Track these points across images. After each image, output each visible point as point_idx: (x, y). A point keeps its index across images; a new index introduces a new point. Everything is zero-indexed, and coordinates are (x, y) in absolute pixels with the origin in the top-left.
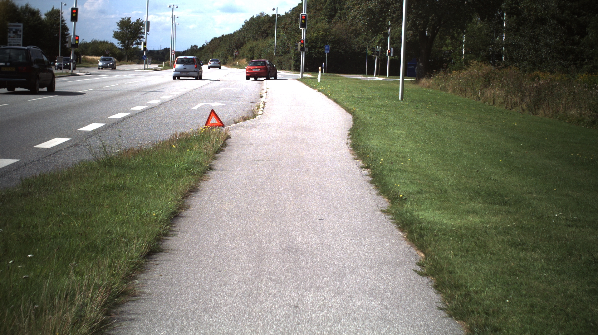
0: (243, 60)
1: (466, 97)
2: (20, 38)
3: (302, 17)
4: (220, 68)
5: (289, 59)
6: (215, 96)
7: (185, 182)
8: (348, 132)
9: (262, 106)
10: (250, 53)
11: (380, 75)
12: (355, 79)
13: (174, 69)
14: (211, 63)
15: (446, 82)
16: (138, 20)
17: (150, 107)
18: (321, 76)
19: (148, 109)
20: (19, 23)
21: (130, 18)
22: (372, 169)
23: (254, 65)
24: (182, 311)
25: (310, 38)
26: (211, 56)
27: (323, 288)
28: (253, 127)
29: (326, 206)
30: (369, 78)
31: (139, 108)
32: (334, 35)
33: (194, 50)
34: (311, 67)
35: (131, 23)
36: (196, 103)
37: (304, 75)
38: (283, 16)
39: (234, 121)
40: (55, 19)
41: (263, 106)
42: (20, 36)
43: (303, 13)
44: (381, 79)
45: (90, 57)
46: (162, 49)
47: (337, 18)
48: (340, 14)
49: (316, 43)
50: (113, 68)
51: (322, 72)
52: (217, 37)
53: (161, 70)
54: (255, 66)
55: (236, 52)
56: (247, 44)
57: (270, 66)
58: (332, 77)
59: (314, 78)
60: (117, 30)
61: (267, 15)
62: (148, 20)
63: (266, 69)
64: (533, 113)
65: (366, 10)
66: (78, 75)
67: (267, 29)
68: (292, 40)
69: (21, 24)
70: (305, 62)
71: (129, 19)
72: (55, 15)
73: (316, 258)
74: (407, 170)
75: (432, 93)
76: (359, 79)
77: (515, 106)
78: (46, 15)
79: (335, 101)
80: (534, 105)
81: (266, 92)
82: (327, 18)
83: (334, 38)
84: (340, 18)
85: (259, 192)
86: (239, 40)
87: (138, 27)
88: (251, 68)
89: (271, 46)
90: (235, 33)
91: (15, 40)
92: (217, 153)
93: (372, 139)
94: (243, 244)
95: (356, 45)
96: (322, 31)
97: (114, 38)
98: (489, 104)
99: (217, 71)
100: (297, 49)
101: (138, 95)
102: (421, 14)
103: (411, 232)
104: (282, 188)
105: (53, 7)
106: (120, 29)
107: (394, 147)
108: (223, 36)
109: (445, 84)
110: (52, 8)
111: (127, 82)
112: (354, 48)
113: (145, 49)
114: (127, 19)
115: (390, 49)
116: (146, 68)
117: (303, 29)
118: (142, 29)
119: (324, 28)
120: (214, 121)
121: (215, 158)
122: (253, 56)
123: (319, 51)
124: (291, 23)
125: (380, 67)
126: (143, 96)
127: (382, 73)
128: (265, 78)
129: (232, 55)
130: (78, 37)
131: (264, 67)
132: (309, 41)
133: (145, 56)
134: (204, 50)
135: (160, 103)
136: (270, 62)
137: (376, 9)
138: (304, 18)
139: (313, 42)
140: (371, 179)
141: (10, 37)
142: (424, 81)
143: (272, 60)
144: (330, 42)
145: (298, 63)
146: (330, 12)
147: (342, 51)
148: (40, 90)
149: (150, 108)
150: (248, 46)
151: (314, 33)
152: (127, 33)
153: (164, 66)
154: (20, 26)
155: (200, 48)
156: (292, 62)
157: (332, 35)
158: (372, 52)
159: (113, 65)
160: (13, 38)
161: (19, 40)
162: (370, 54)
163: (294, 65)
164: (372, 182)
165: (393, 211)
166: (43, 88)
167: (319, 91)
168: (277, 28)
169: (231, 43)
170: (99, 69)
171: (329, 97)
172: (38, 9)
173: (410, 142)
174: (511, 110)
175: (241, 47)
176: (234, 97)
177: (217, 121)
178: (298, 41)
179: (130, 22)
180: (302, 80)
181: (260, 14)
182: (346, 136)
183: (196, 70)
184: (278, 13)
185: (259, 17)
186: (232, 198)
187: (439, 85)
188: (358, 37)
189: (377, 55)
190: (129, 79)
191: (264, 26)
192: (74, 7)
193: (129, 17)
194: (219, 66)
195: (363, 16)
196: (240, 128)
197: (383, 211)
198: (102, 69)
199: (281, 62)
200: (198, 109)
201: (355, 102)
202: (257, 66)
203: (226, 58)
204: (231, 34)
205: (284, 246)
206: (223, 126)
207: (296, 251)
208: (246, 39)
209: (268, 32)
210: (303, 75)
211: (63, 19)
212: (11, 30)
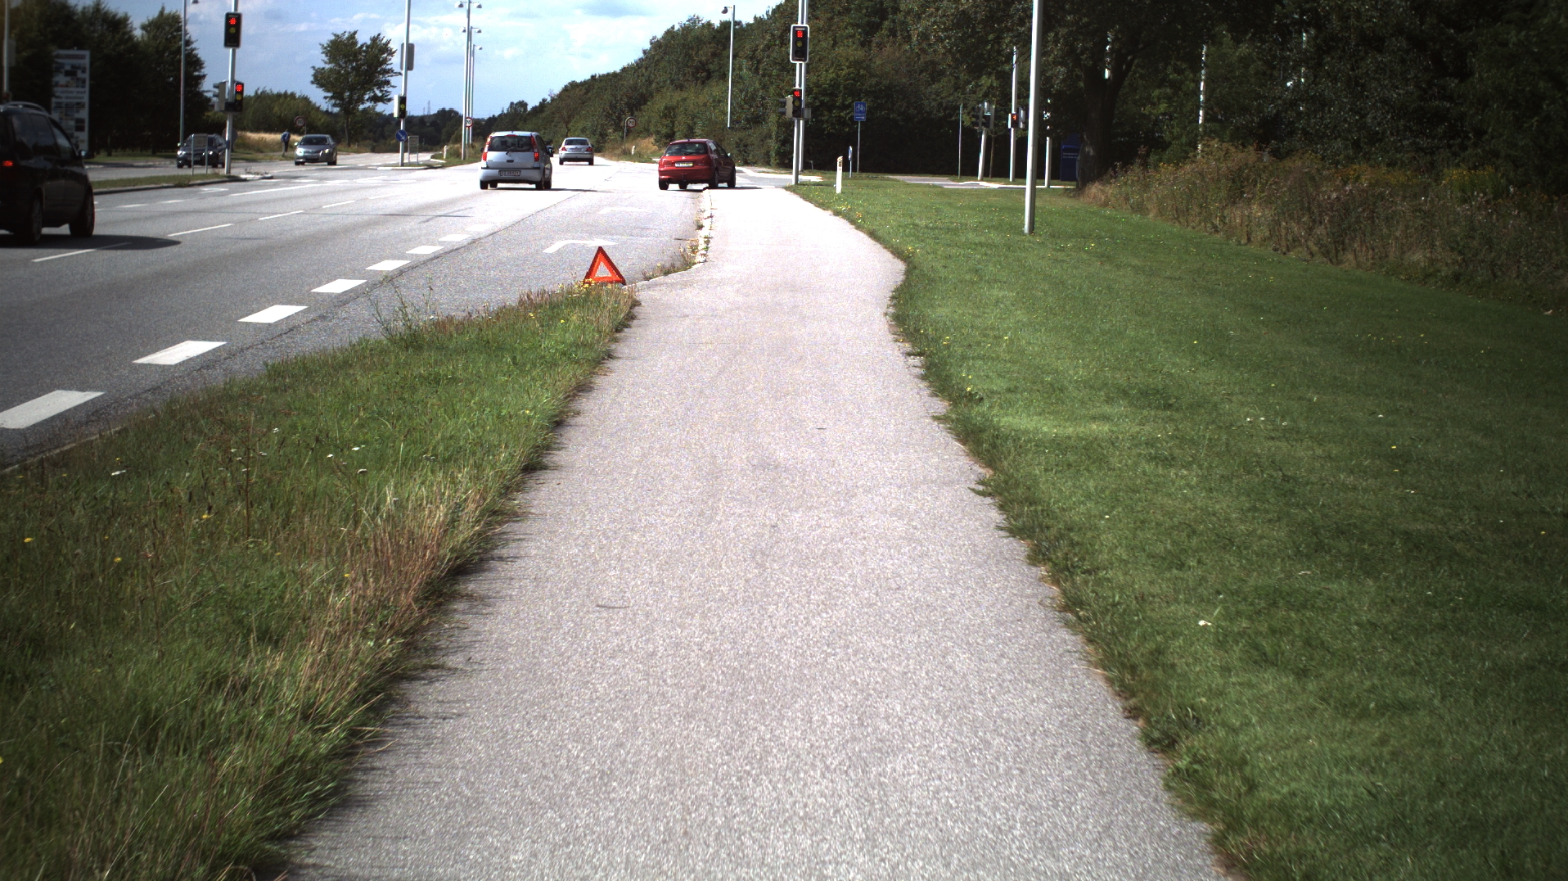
0: (647, 140)
1: (1188, 226)
2: (84, 87)
3: (795, 32)
4: (591, 163)
5: (766, 137)
6: (592, 226)
7: (568, 374)
8: (891, 294)
9: (702, 245)
10: (665, 122)
11: (993, 176)
12: (928, 185)
13: (483, 164)
14: (565, 150)
15: (1145, 191)
16: (375, 40)
17: (450, 248)
18: (844, 179)
19: (446, 253)
20: (80, 48)
21: (355, 33)
22: (927, 357)
23: (679, 153)
24: (598, 531)
25: (817, 85)
26: (564, 130)
27: (816, 508)
28: (685, 285)
29: (832, 411)
30: (966, 184)
31: (426, 250)
32: (877, 76)
33: (517, 115)
34: (819, 159)
35: (359, 45)
36: (551, 239)
37: (803, 178)
38: (748, 25)
39: (644, 274)
40: (167, 39)
41: (704, 246)
42: (84, 81)
43: (799, 24)
44: (994, 186)
45: (254, 136)
46: (432, 113)
47: (884, 32)
48: (894, 21)
49: (833, 95)
50: (331, 161)
51: (846, 169)
52: (578, 81)
53: (443, 166)
54: (682, 155)
55: (628, 121)
56: (657, 97)
57: (718, 154)
58: (871, 182)
59: (827, 185)
60: (321, 65)
61: (709, 24)
62: (410, 42)
63: (709, 161)
64: (1331, 260)
65: (952, 15)
66: (245, 180)
67: (707, 60)
68: (772, 90)
69: (87, 53)
70: (805, 145)
71: (353, 36)
72: (167, 28)
73: (809, 476)
74: (998, 358)
75: (1110, 218)
76: (940, 187)
77: (1295, 247)
78: (144, 27)
79: (873, 235)
80: (1335, 242)
81: (711, 217)
82: (860, 34)
83: (878, 83)
84: (893, 33)
85: (707, 392)
86: (634, 88)
87: (377, 57)
88: (672, 159)
89: (720, 101)
90: (624, 70)
91: (71, 92)
92: (617, 331)
93: (940, 306)
94: (684, 460)
95: (935, 100)
96: (848, 67)
97: (315, 86)
98: (1239, 243)
99: (582, 169)
100: (784, 113)
101: (410, 224)
102: (1087, 25)
103: (979, 443)
104: (751, 386)
105: (163, 9)
106: (330, 63)
107: (980, 320)
108: (593, 77)
109: (1142, 196)
110: (160, 9)
111: (372, 195)
112: (928, 109)
113: (402, 112)
114: (347, 35)
115: (1018, 111)
116: (406, 161)
117: (798, 63)
118: (385, 61)
119: (852, 59)
120: (603, 271)
121: (616, 340)
122: (672, 129)
123: (840, 116)
124: (768, 47)
125: (994, 157)
126: (424, 225)
127: (997, 170)
128: (706, 185)
129: (618, 127)
130: (243, 85)
131: (702, 157)
132: (815, 90)
133: (401, 132)
134: (544, 115)
135: (470, 240)
136: (717, 145)
137: (976, 13)
138: (800, 35)
139: (824, 93)
140: (922, 371)
141: (57, 84)
142: (1094, 189)
143: (721, 140)
144: (867, 93)
145: (787, 148)
146: (869, 16)
147: (899, 115)
148: (46, 231)
149: (452, 251)
150: (658, 104)
151: (827, 71)
152: (348, 73)
153: (447, 157)
154: (83, 57)
155: (534, 109)
156: (773, 145)
157: (872, 76)
158: (974, 119)
159: (330, 154)
160: (65, 89)
161: (82, 93)
162: (967, 124)
163: (778, 153)
164: (923, 378)
165: (954, 416)
166: (58, 225)
167: (837, 213)
168: (735, 57)
169: (615, 96)
170: (297, 164)
171: (859, 227)
172: (126, 14)
173: (1019, 312)
174: (1285, 254)
175: (640, 105)
176: (636, 228)
177: (611, 272)
178: (788, 93)
179: (355, 43)
180: (797, 188)
181: (689, 21)
182: (887, 301)
183: (536, 165)
184: (737, 19)
185: (687, 30)
186: (658, 401)
187: (1127, 199)
188: (939, 81)
189: (986, 124)
190: (374, 187)
191: (701, 52)
192: (233, 11)
193: (352, 31)
194: (588, 156)
195: (945, 30)
196: (658, 288)
197: (935, 418)
198: (303, 163)
199: (746, 146)
200: (558, 252)
201: (918, 238)
202: (686, 154)
203: (603, 135)
204: (615, 75)
205: (755, 462)
206: (624, 283)
207: (776, 467)
208: (654, 85)
209: (711, 67)
210: (800, 177)
211: (187, 37)
212: (62, 65)
